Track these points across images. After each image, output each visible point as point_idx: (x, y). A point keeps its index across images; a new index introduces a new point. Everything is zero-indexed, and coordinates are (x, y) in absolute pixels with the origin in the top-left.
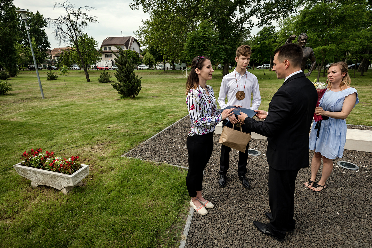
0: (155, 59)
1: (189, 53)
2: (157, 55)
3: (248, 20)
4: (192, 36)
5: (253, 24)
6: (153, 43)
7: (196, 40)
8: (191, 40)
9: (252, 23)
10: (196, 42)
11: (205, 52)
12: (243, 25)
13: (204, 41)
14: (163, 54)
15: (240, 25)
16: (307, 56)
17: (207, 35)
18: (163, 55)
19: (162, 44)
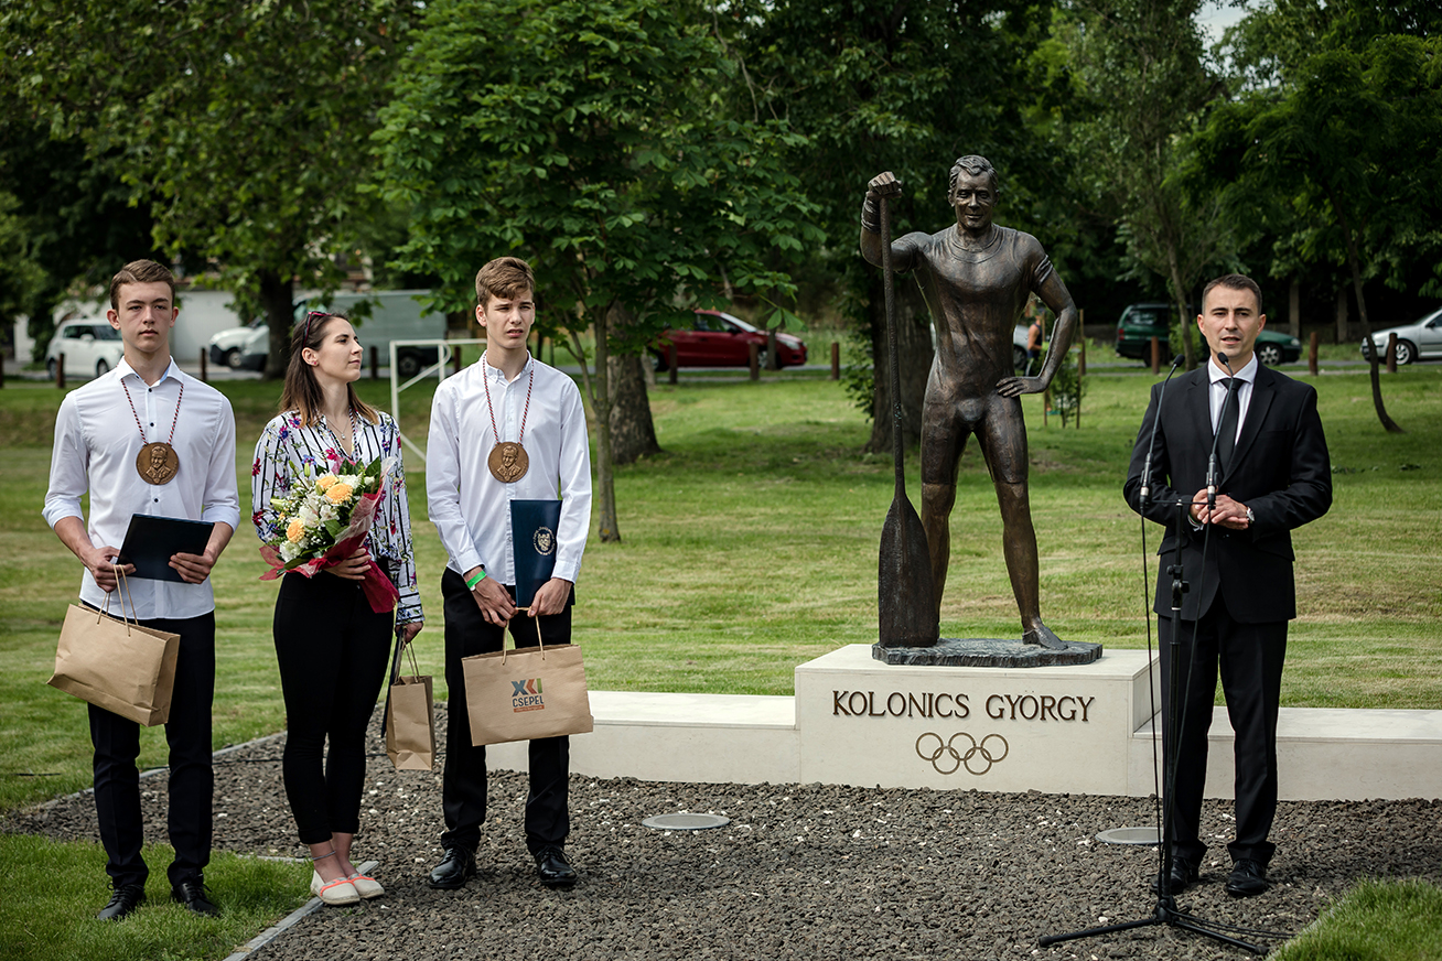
0: (45, 248)
1: (427, 205)
2: (76, 194)
4: (460, 41)
6: (44, 89)
7: (503, 79)
8: (449, 77)
10: (501, 92)
11: (591, 195)
13: (584, 89)
14: (156, 196)
16: (1004, 279)
17: (601, 30)
18: (156, 208)
19: (151, 98)
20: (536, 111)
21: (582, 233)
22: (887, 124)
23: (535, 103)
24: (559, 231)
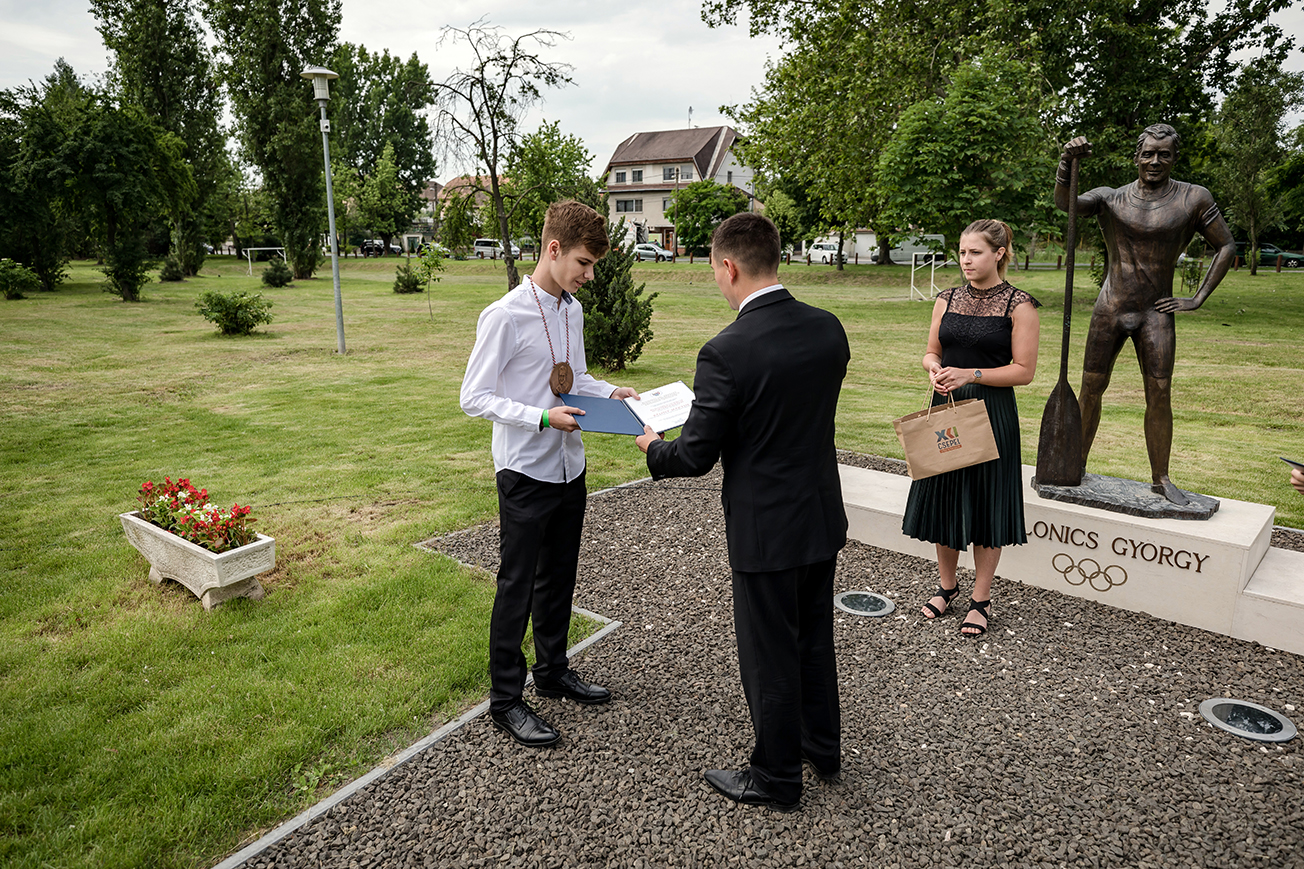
3: (1258, 28)
5: (1288, 45)
7: (933, 140)
9: (1279, 42)
10: (931, 146)
12: (1233, 51)
13: (969, 144)
15: (1216, 51)
16: (1174, 222)
19: (811, 159)
20: (946, 154)
21: (962, 208)
22: (1121, 161)
23: (946, 151)
24: (952, 208)
